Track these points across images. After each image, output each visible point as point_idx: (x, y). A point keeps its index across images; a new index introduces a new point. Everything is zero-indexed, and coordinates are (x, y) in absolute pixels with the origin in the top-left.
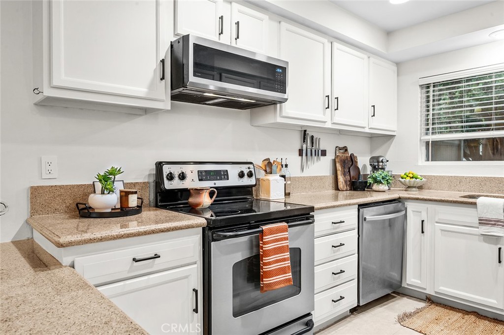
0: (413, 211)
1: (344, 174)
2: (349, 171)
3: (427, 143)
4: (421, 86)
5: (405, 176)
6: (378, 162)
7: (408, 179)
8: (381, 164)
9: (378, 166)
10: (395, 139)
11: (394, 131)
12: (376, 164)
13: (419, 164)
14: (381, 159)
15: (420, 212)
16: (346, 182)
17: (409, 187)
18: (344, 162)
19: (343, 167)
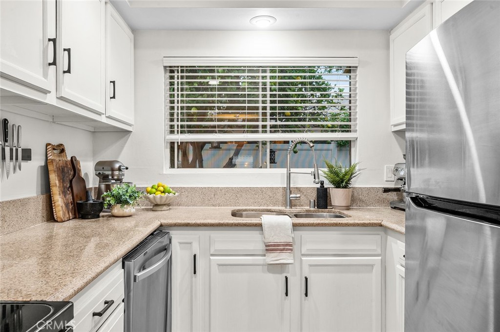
0: (180, 243)
1: (64, 193)
2: (71, 186)
3: (172, 144)
4: (165, 67)
5: (154, 190)
6: (113, 170)
7: (159, 194)
8: (116, 173)
9: (113, 175)
10: (132, 137)
11: (130, 125)
12: (110, 173)
13: (164, 173)
14: (117, 166)
15: (190, 243)
16: (67, 205)
17: (157, 205)
18: (61, 172)
19: (62, 180)
